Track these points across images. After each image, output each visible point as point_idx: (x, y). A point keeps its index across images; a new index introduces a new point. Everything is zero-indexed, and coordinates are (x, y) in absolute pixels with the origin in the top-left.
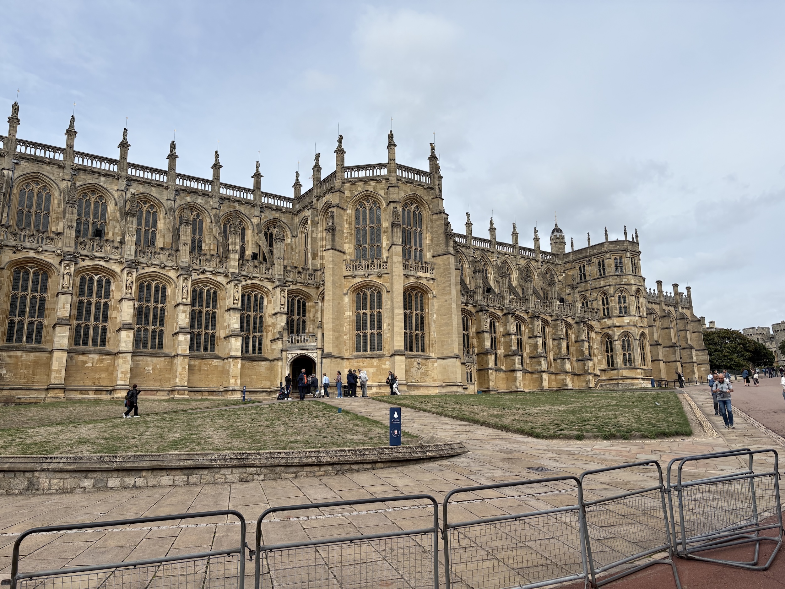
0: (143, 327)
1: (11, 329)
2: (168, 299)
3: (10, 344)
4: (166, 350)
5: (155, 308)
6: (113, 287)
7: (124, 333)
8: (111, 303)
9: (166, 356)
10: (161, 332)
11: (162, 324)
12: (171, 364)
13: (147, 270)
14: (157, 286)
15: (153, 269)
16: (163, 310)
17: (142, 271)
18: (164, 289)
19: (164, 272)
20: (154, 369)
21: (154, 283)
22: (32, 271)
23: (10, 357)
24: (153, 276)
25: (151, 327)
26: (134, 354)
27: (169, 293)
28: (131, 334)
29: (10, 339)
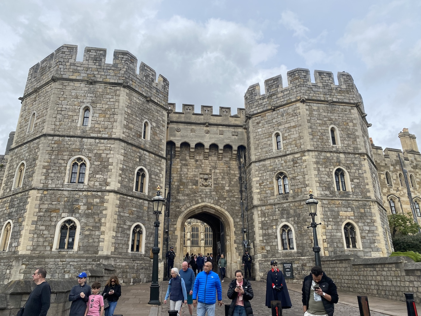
0: (193, 239)
2: (199, 231)
4: (199, 245)
5: (196, 234)
6: (186, 229)
7: (188, 241)
8: (185, 233)
9: (199, 246)
10: (198, 240)
11: (198, 238)
12: (200, 249)
13: (193, 224)
14: (196, 227)
15: (195, 223)
16: (198, 234)
17: (192, 224)
18: (198, 228)
19: (197, 223)
20: (196, 250)
21: (195, 227)
24: (195, 225)
25: (195, 239)
26: (191, 247)
27: (199, 229)
28: (190, 241)
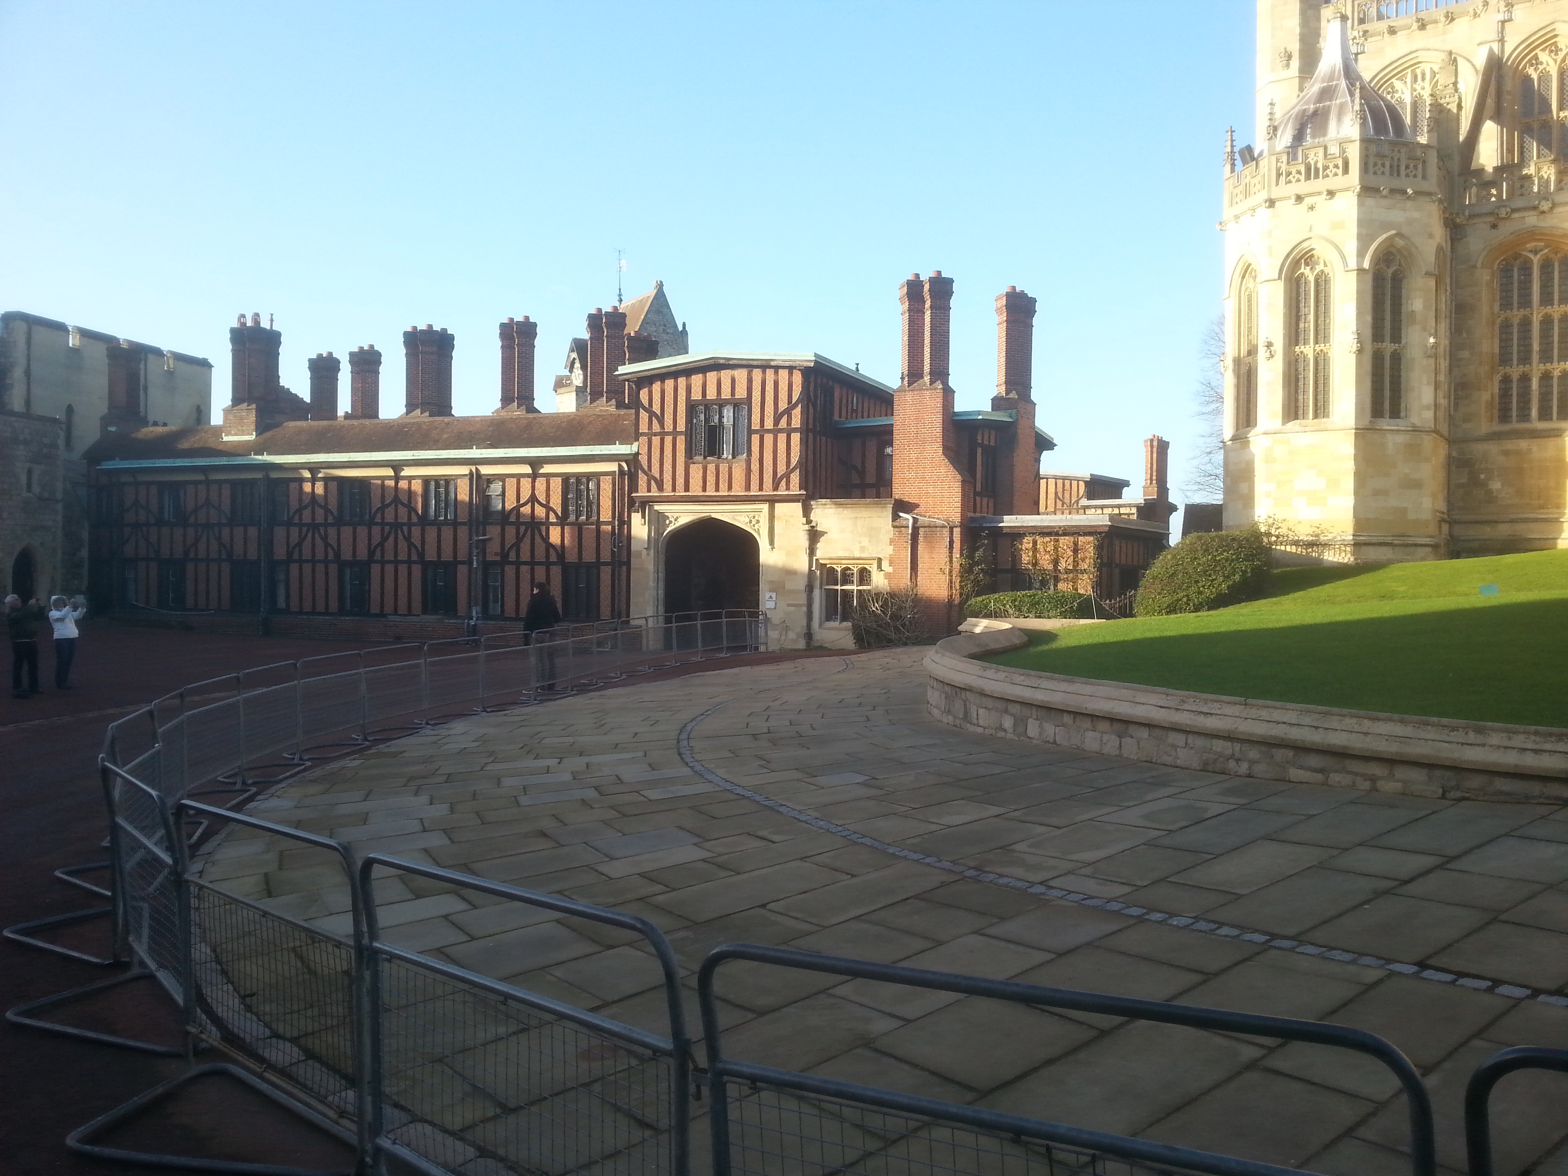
1: (1505, 394)
3: (1506, 427)
22: (1536, 260)
23: (1506, 453)
29: (1504, 416)
